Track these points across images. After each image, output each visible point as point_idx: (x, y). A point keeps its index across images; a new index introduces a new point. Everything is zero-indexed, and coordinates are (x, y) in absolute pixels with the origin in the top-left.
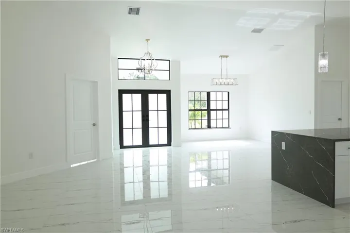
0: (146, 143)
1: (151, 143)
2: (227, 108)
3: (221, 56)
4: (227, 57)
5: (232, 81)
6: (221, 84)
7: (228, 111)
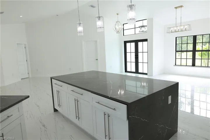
0: (137, 71)
3: (176, 8)
4: (181, 6)
5: (186, 27)
6: (175, 32)
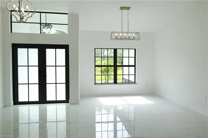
0: (43, 99)
1: (48, 99)
2: (134, 64)
3: (122, 8)
5: (134, 35)
6: (121, 39)
7: (134, 67)
